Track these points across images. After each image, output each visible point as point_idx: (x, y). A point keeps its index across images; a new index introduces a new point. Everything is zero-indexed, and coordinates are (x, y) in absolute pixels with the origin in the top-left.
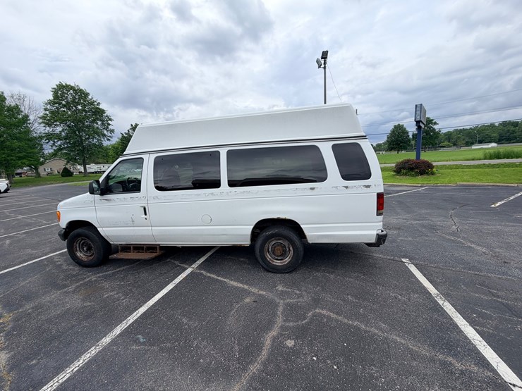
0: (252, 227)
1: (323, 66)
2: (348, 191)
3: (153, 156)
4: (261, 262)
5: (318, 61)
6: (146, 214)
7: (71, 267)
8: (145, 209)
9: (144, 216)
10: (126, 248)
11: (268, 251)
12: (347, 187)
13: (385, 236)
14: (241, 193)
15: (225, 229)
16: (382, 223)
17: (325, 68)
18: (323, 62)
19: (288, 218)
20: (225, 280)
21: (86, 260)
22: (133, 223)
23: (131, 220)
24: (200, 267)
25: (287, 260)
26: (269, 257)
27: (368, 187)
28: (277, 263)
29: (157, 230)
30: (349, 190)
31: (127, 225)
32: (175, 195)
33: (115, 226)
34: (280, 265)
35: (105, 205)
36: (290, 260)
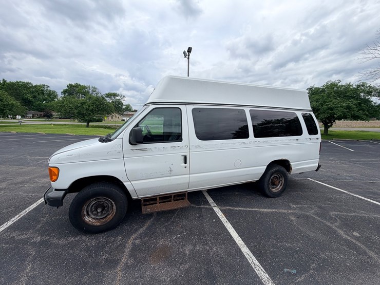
0: (266, 167)
1: (187, 57)
2: (311, 141)
3: (191, 107)
6: (185, 163)
7: (71, 239)
8: (185, 158)
9: (184, 165)
12: (310, 139)
14: (263, 142)
15: (249, 171)
18: (188, 54)
19: (286, 159)
21: (98, 224)
22: (171, 173)
23: (169, 169)
25: (279, 188)
27: (317, 139)
28: (274, 190)
29: (194, 177)
31: (163, 176)
32: (216, 145)
33: (148, 177)
34: (276, 191)
35: (138, 155)
36: (281, 187)
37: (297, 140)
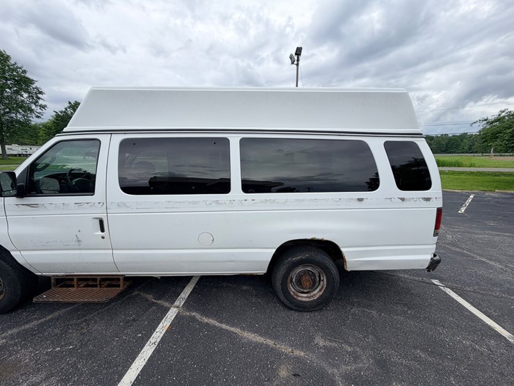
0: (274, 250)
1: (296, 62)
2: (405, 204)
3: (118, 138)
4: (282, 298)
5: (291, 57)
6: (102, 230)
8: (101, 222)
9: (100, 233)
10: (65, 281)
11: (291, 281)
12: (403, 199)
13: (438, 262)
14: (262, 202)
15: (233, 254)
16: (435, 246)
17: (297, 65)
18: (296, 58)
19: (326, 238)
20: (232, 329)
23: (75, 239)
24: (188, 304)
25: (317, 293)
26: (292, 290)
27: (428, 199)
28: (303, 298)
29: (122, 255)
30: (405, 202)
31: (67, 247)
32: (156, 203)
33: (45, 248)
34: (307, 300)
35: (28, 213)
36: (321, 293)
37: (360, 200)
